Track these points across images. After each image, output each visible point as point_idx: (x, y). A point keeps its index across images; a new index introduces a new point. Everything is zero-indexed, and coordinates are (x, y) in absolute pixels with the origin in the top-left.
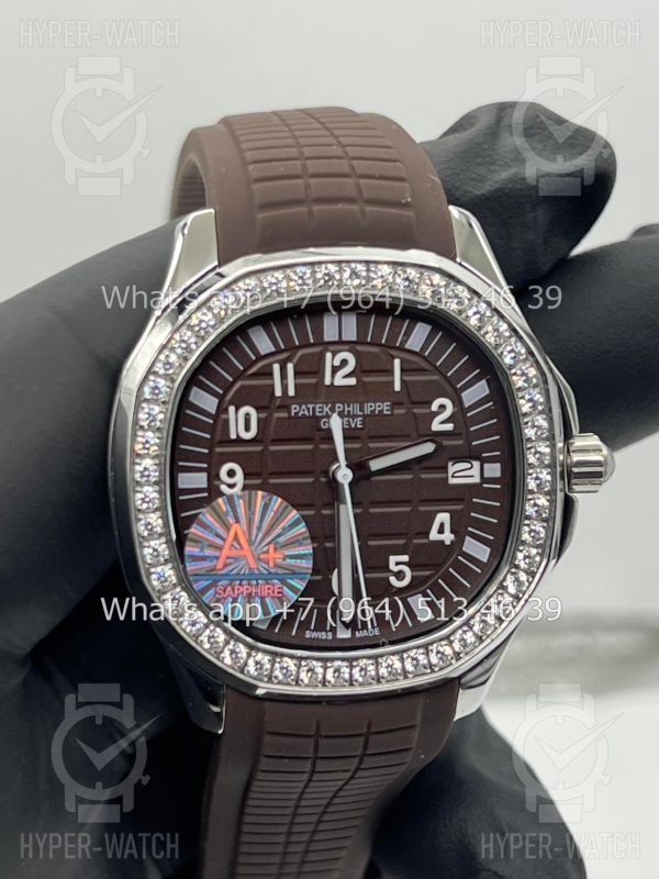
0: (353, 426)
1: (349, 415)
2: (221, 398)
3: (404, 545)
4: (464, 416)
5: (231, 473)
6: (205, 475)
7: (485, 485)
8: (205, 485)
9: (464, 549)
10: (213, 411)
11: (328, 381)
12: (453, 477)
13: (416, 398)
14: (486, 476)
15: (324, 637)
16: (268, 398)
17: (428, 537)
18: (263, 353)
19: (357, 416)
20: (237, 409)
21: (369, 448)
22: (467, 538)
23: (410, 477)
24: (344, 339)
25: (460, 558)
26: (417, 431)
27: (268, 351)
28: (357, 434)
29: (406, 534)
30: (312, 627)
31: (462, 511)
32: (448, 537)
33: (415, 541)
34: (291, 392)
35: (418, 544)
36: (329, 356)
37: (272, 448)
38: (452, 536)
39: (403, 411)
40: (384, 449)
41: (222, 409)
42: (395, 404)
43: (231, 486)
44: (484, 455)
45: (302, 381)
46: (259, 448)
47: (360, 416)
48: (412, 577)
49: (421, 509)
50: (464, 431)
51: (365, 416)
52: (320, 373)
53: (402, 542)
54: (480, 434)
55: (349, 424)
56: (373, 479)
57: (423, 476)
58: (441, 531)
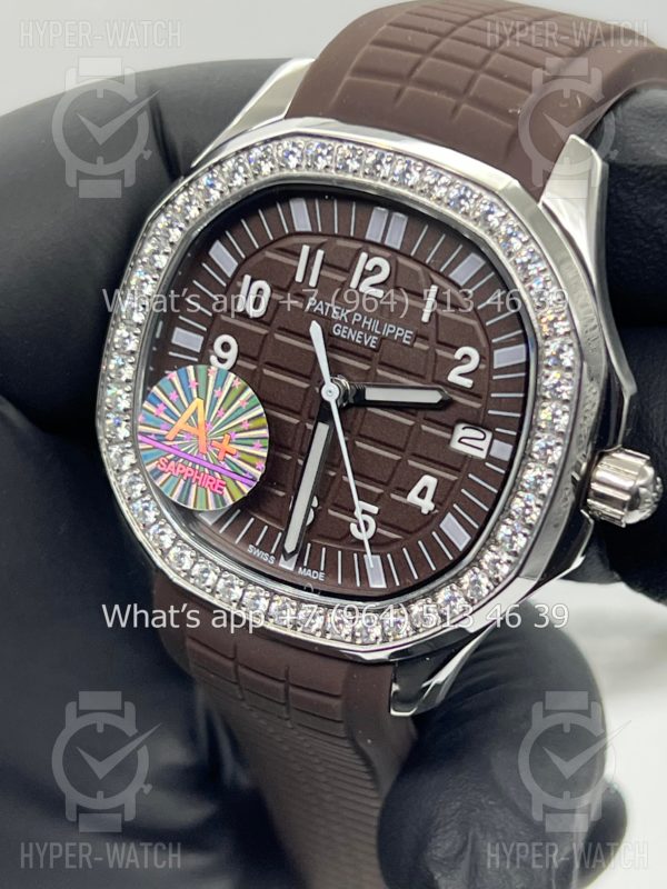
0: (366, 343)
1: (365, 330)
2: (242, 263)
3: (380, 495)
4: (490, 378)
5: (226, 347)
6: (202, 338)
7: (487, 464)
8: (198, 350)
9: (441, 526)
10: (229, 275)
11: (354, 284)
12: (460, 441)
13: (444, 336)
14: (492, 453)
15: (266, 559)
16: (289, 280)
17: (406, 497)
18: (297, 229)
19: (373, 334)
20: (252, 281)
21: (376, 374)
22: (449, 515)
23: (411, 423)
24: (387, 243)
25: (434, 533)
26: (433, 375)
27: (303, 230)
28: (369, 353)
29: (386, 484)
30: (257, 544)
31: (454, 482)
32: (427, 505)
33: (393, 496)
34: (313, 283)
35: (393, 500)
36: (364, 256)
37: (278, 337)
38: (432, 506)
39: (425, 347)
40: (391, 381)
41: (238, 275)
42: (418, 336)
43: (222, 361)
44: (497, 430)
45: (327, 273)
46: (264, 332)
47: (376, 335)
48: (376, 533)
49: (411, 463)
50: (485, 394)
51: (382, 339)
52: (349, 271)
53: (378, 491)
54: (499, 404)
55: (363, 340)
56: (369, 409)
57: (424, 428)
58: (422, 495)
